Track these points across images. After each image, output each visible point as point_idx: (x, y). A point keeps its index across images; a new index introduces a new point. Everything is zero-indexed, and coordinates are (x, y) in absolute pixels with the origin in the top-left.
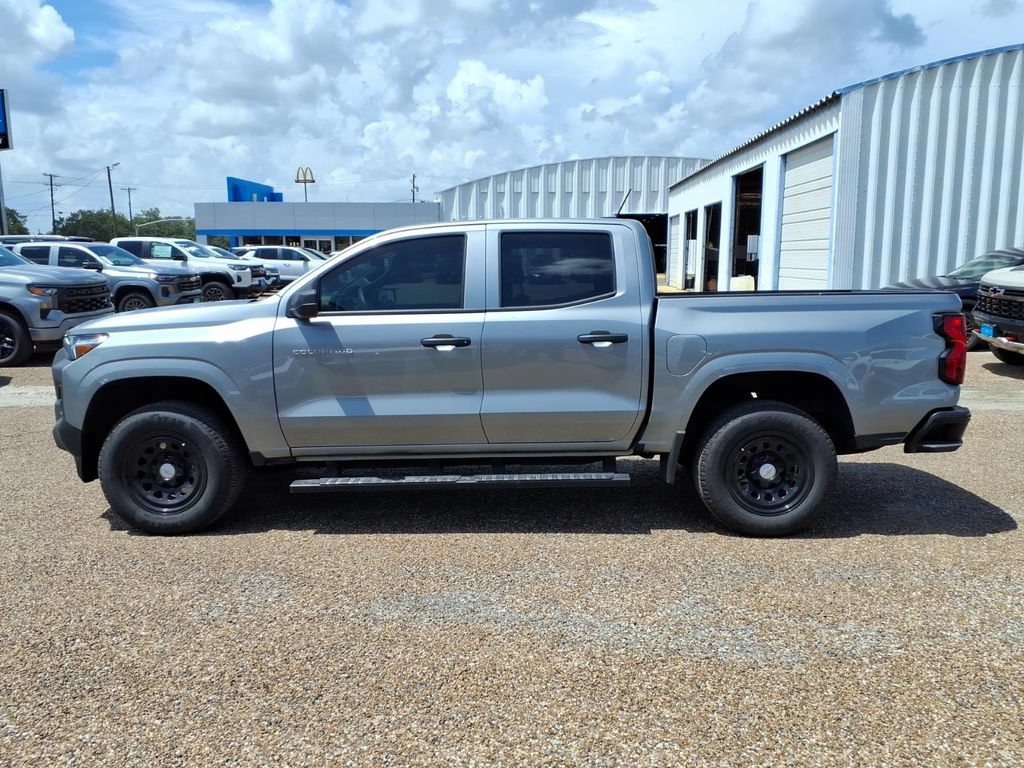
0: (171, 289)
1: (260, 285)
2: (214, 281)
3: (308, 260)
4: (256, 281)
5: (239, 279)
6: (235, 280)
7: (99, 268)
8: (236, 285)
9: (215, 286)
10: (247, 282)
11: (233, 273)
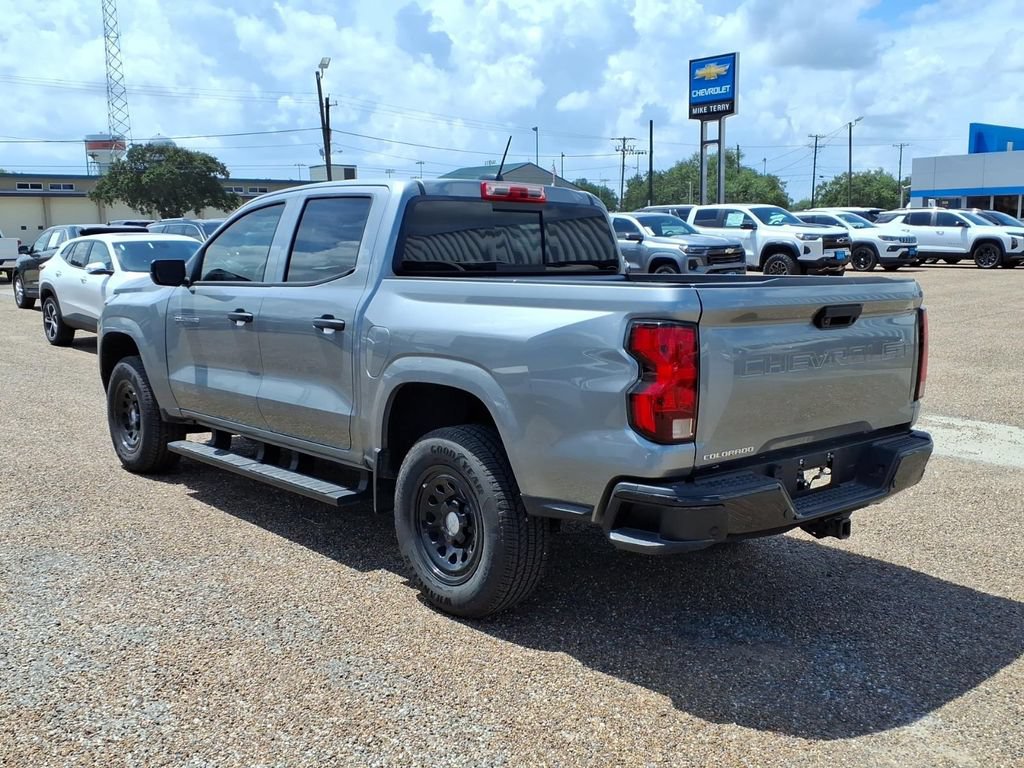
0: (699, 262)
1: (835, 258)
2: (781, 252)
3: (969, 226)
4: (830, 253)
5: (807, 251)
6: (802, 251)
7: (640, 238)
8: (803, 257)
9: (781, 259)
10: (817, 254)
11: (800, 244)
